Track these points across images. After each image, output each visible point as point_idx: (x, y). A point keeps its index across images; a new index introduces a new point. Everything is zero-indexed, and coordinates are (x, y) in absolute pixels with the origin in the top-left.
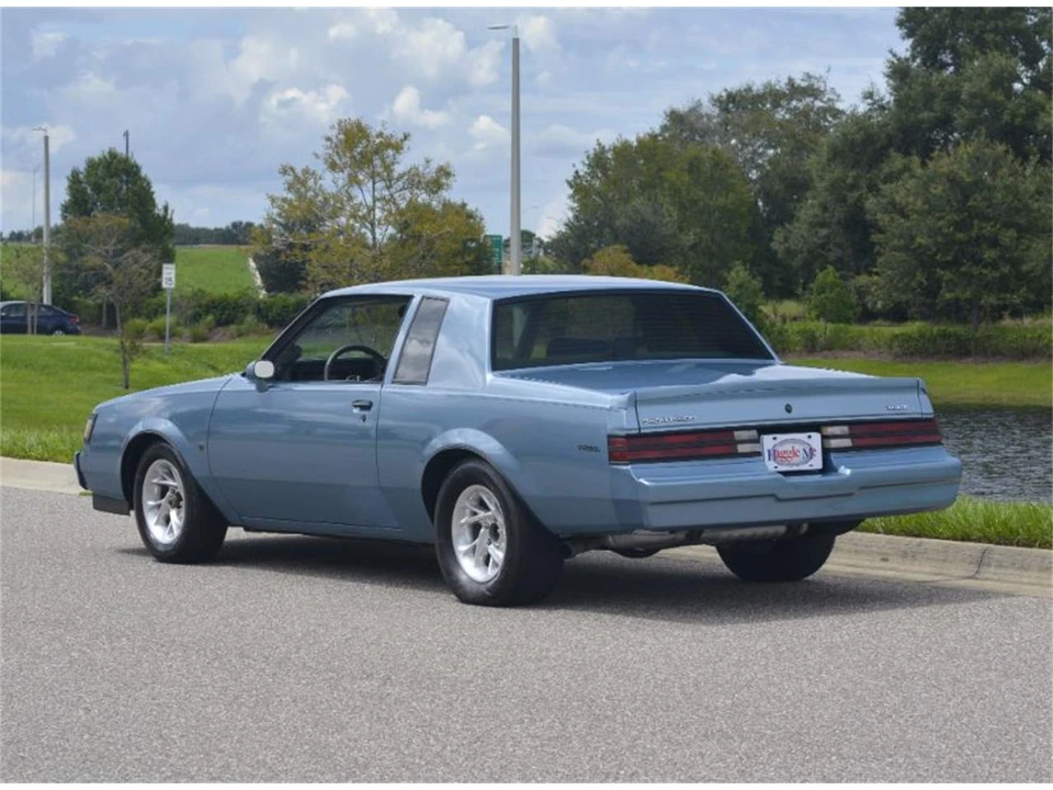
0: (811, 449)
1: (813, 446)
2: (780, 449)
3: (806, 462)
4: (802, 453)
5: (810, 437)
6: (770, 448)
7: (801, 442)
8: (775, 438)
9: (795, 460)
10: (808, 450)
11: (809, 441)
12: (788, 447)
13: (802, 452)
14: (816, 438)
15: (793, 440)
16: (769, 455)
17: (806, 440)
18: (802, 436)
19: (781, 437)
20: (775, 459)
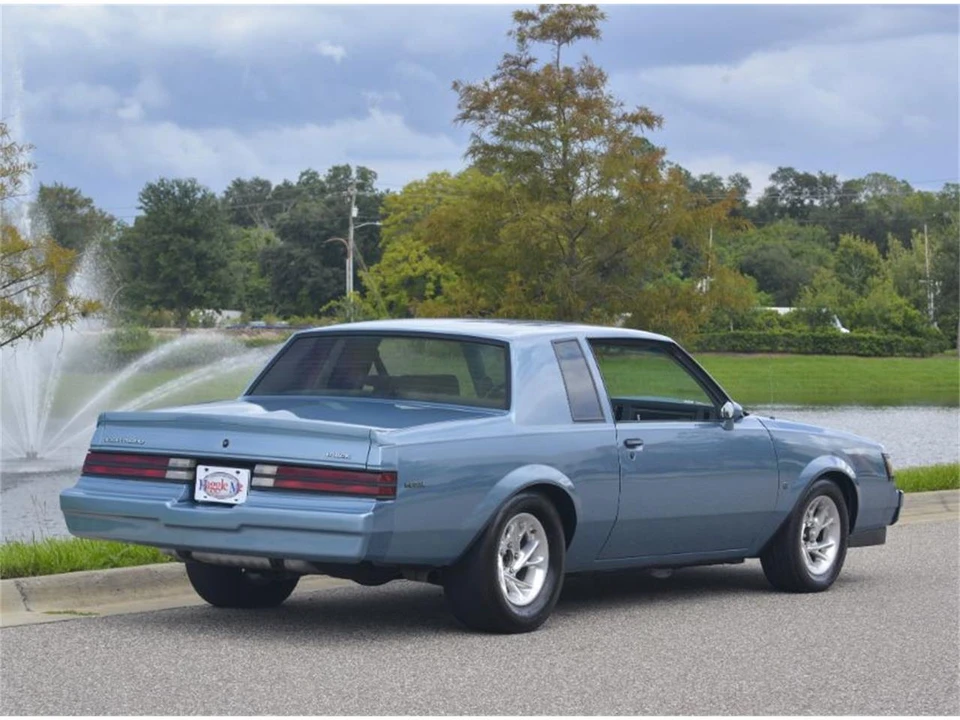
0: (238, 484)
1: (241, 482)
2: (210, 480)
3: (231, 496)
4: (229, 488)
5: (238, 472)
6: (202, 478)
7: (231, 477)
8: (207, 470)
9: (223, 492)
10: (235, 484)
11: (238, 477)
12: (218, 480)
13: (230, 485)
14: (245, 473)
15: (225, 474)
16: (201, 484)
17: (235, 475)
18: (232, 471)
19: (213, 469)
20: (205, 489)
